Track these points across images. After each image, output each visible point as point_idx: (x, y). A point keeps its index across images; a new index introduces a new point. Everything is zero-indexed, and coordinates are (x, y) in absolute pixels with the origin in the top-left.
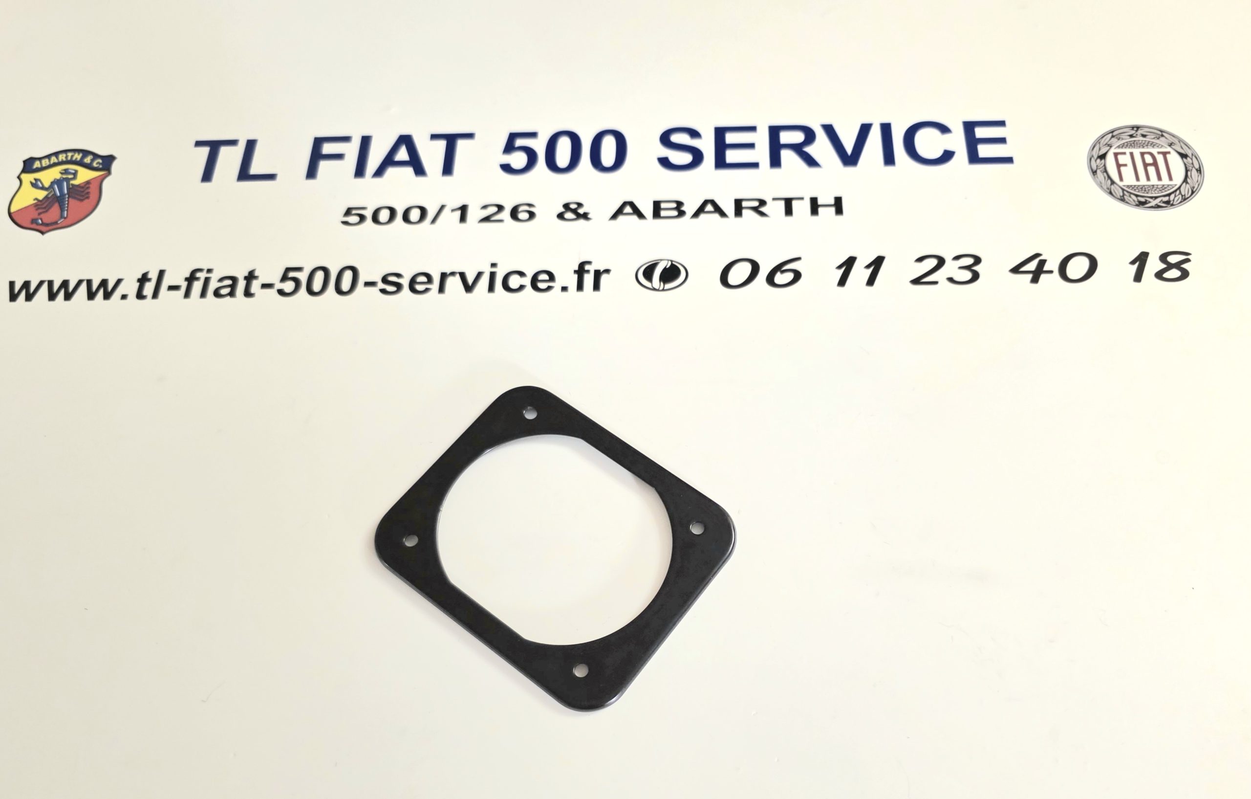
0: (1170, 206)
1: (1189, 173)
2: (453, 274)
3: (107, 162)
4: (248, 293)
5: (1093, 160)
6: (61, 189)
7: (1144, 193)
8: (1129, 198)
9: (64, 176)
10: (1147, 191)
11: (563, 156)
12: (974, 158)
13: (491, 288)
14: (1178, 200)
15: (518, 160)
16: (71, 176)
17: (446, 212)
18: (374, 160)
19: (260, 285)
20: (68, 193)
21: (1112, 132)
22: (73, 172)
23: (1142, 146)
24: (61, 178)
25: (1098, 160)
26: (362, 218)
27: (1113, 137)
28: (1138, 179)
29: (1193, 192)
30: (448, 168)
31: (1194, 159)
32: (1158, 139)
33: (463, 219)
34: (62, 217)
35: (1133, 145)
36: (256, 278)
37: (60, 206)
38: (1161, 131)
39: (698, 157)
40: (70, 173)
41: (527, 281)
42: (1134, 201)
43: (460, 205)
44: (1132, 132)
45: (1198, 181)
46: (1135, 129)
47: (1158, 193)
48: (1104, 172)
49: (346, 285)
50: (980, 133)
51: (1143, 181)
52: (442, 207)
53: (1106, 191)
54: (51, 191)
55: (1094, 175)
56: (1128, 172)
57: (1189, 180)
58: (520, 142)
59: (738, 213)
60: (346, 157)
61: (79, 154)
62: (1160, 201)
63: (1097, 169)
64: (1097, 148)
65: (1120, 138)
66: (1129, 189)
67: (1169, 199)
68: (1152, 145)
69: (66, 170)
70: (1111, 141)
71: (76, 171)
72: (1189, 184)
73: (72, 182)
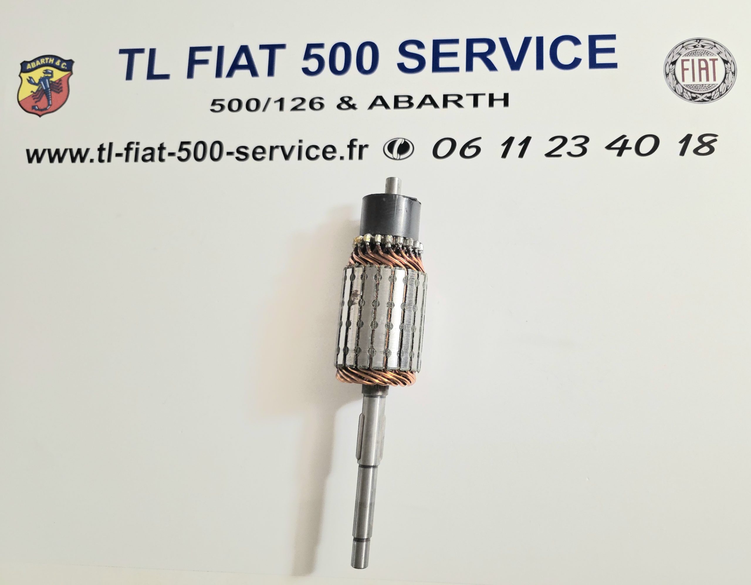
0: (711, 100)
1: (727, 75)
2: (277, 147)
3: (70, 63)
4: (161, 159)
5: (668, 65)
6: (45, 85)
7: (696, 90)
8: (686, 94)
9: (46, 75)
10: (698, 89)
11: (340, 61)
12: (593, 64)
14: (716, 96)
15: (313, 64)
16: (50, 75)
17: (271, 102)
18: (226, 66)
19: (168, 154)
20: (50, 88)
21: (683, 44)
22: (50, 72)
23: (701, 54)
24: (44, 76)
25: (671, 65)
26: (222, 107)
27: (683, 47)
28: (694, 80)
30: (271, 72)
31: (732, 64)
32: (712, 49)
33: (281, 108)
34: (49, 105)
35: (695, 53)
36: (164, 148)
37: (47, 97)
38: (715, 43)
39: (422, 62)
40: (49, 73)
41: (320, 152)
42: (689, 96)
43: (279, 98)
44: (696, 44)
45: (731, 82)
46: (698, 41)
47: (705, 91)
48: (673, 75)
49: (216, 155)
50: (599, 44)
51: (697, 82)
52: (269, 99)
53: (673, 89)
54: (40, 86)
55: (667, 77)
56: (688, 74)
58: (314, 51)
59: (445, 105)
60: (210, 62)
61: (52, 59)
62: (706, 96)
63: (669, 72)
64: (671, 56)
65: (687, 48)
66: (687, 87)
67: (711, 95)
68: (707, 54)
69: (46, 70)
70: (681, 50)
71: (52, 71)
72: (725, 83)
73: (51, 79)
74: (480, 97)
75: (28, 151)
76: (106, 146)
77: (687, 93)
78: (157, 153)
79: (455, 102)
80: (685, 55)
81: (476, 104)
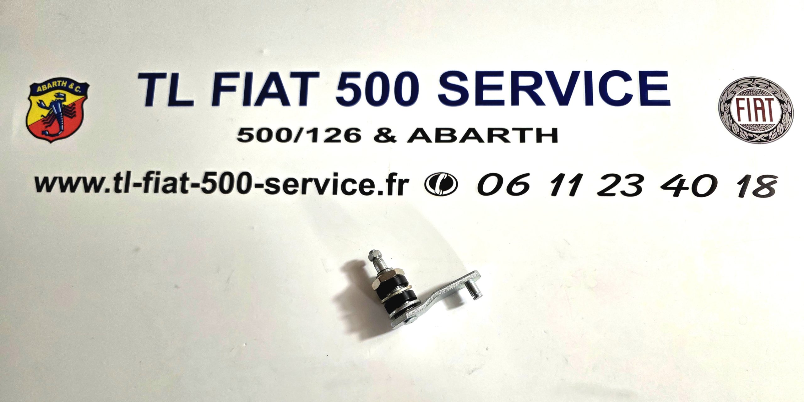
0: (768, 140)
1: (784, 115)
2: (310, 180)
3: (84, 87)
4: (184, 191)
5: (722, 104)
6: (57, 109)
7: (753, 130)
9: (58, 99)
10: (755, 129)
11: (377, 93)
12: (645, 101)
13: (335, 192)
14: (774, 136)
15: (348, 94)
16: (62, 99)
17: (304, 132)
18: (256, 91)
19: (191, 185)
20: (62, 112)
21: (737, 82)
22: (63, 95)
23: (756, 93)
24: (56, 99)
25: (726, 104)
26: (251, 136)
27: (737, 86)
28: (750, 120)
29: (784, 131)
30: (303, 101)
31: (789, 104)
32: (767, 88)
33: (315, 139)
34: (61, 130)
35: (750, 92)
36: (188, 179)
37: (58, 122)
38: (770, 82)
39: (465, 96)
40: (61, 97)
41: (356, 187)
42: (746, 136)
43: (312, 128)
44: (750, 82)
45: (789, 122)
46: (753, 80)
48: (729, 113)
49: (244, 187)
50: (651, 80)
51: (753, 121)
52: (301, 129)
53: (729, 129)
54: (51, 110)
55: (722, 115)
56: (744, 114)
57: (783, 121)
58: (349, 81)
59: (490, 140)
60: (237, 89)
61: (65, 82)
62: (763, 136)
63: (724, 111)
64: (726, 94)
65: (742, 87)
66: (744, 127)
67: (769, 135)
68: (762, 93)
69: (58, 94)
70: (736, 89)
71: (65, 95)
72: (783, 124)
73: (64, 103)
74: (527, 132)
75: (37, 179)
76: (123, 175)
77: (744, 133)
78: (179, 183)
79: (501, 137)
80: (739, 94)
81: (523, 140)
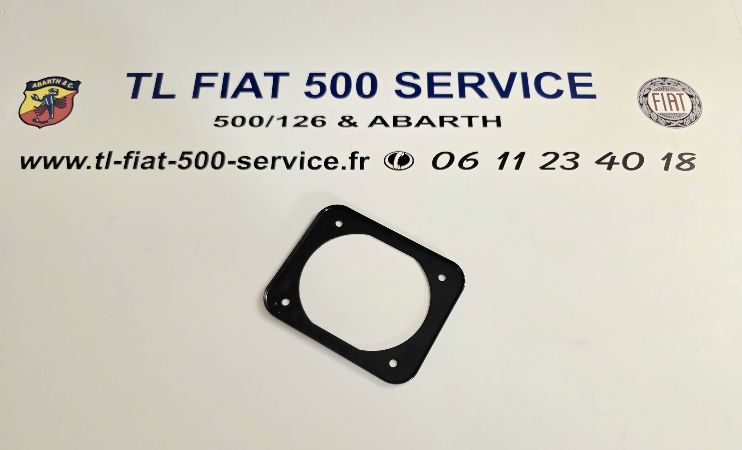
0: (683, 126)
1: (694, 106)
2: (279, 157)
3: (76, 84)
4: (161, 167)
5: (640, 97)
6: (49, 101)
7: (669, 118)
9: (51, 93)
10: (671, 117)
11: (341, 88)
12: (574, 95)
13: (302, 167)
14: (688, 122)
15: (315, 89)
16: (55, 93)
17: (274, 119)
18: (232, 88)
19: (168, 162)
20: (54, 104)
21: (651, 81)
22: (56, 90)
23: (668, 90)
24: (49, 94)
25: (644, 98)
26: (226, 123)
27: (652, 84)
28: (666, 109)
29: (696, 118)
30: (275, 94)
31: (696, 98)
32: (677, 86)
33: (284, 124)
34: (50, 118)
35: (663, 89)
36: (165, 157)
37: (49, 111)
38: (678, 82)
39: (418, 91)
40: (54, 91)
41: (322, 163)
42: (664, 122)
43: (282, 116)
44: (662, 81)
45: (699, 112)
46: (664, 80)
47: (677, 118)
48: (647, 105)
49: (218, 163)
50: (577, 79)
51: (669, 111)
52: (272, 117)
53: (648, 116)
54: (44, 102)
55: (641, 106)
56: (660, 105)
57: (694, 111)
58: (316, 79)
59: (442, 124)
60: (216, 85)
61: (59, 80)
62: (678, 122)
63: (643, 103)
64: (643, 90)
65: (655, 85)
66: (661, 115)
67: (683, 122)
68: (673, 90)
69: (52, 89)
70: (650, 86)
71: (58, 90)
72: (694, 113)
73: (56, 97)
74: (473, 119)
75: (23, 158)
76: (105, 155)
77: (662, 120)
78: (157, 162)
79: (451, 122)
81: (470, 124)
